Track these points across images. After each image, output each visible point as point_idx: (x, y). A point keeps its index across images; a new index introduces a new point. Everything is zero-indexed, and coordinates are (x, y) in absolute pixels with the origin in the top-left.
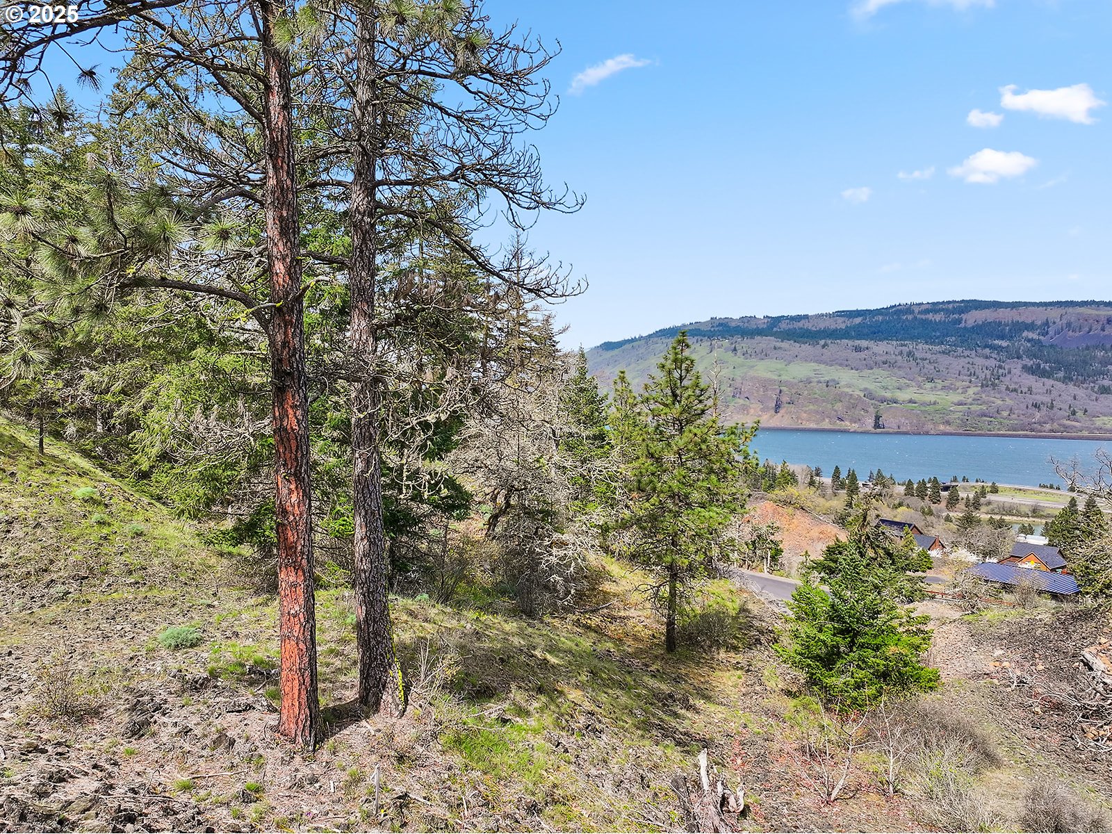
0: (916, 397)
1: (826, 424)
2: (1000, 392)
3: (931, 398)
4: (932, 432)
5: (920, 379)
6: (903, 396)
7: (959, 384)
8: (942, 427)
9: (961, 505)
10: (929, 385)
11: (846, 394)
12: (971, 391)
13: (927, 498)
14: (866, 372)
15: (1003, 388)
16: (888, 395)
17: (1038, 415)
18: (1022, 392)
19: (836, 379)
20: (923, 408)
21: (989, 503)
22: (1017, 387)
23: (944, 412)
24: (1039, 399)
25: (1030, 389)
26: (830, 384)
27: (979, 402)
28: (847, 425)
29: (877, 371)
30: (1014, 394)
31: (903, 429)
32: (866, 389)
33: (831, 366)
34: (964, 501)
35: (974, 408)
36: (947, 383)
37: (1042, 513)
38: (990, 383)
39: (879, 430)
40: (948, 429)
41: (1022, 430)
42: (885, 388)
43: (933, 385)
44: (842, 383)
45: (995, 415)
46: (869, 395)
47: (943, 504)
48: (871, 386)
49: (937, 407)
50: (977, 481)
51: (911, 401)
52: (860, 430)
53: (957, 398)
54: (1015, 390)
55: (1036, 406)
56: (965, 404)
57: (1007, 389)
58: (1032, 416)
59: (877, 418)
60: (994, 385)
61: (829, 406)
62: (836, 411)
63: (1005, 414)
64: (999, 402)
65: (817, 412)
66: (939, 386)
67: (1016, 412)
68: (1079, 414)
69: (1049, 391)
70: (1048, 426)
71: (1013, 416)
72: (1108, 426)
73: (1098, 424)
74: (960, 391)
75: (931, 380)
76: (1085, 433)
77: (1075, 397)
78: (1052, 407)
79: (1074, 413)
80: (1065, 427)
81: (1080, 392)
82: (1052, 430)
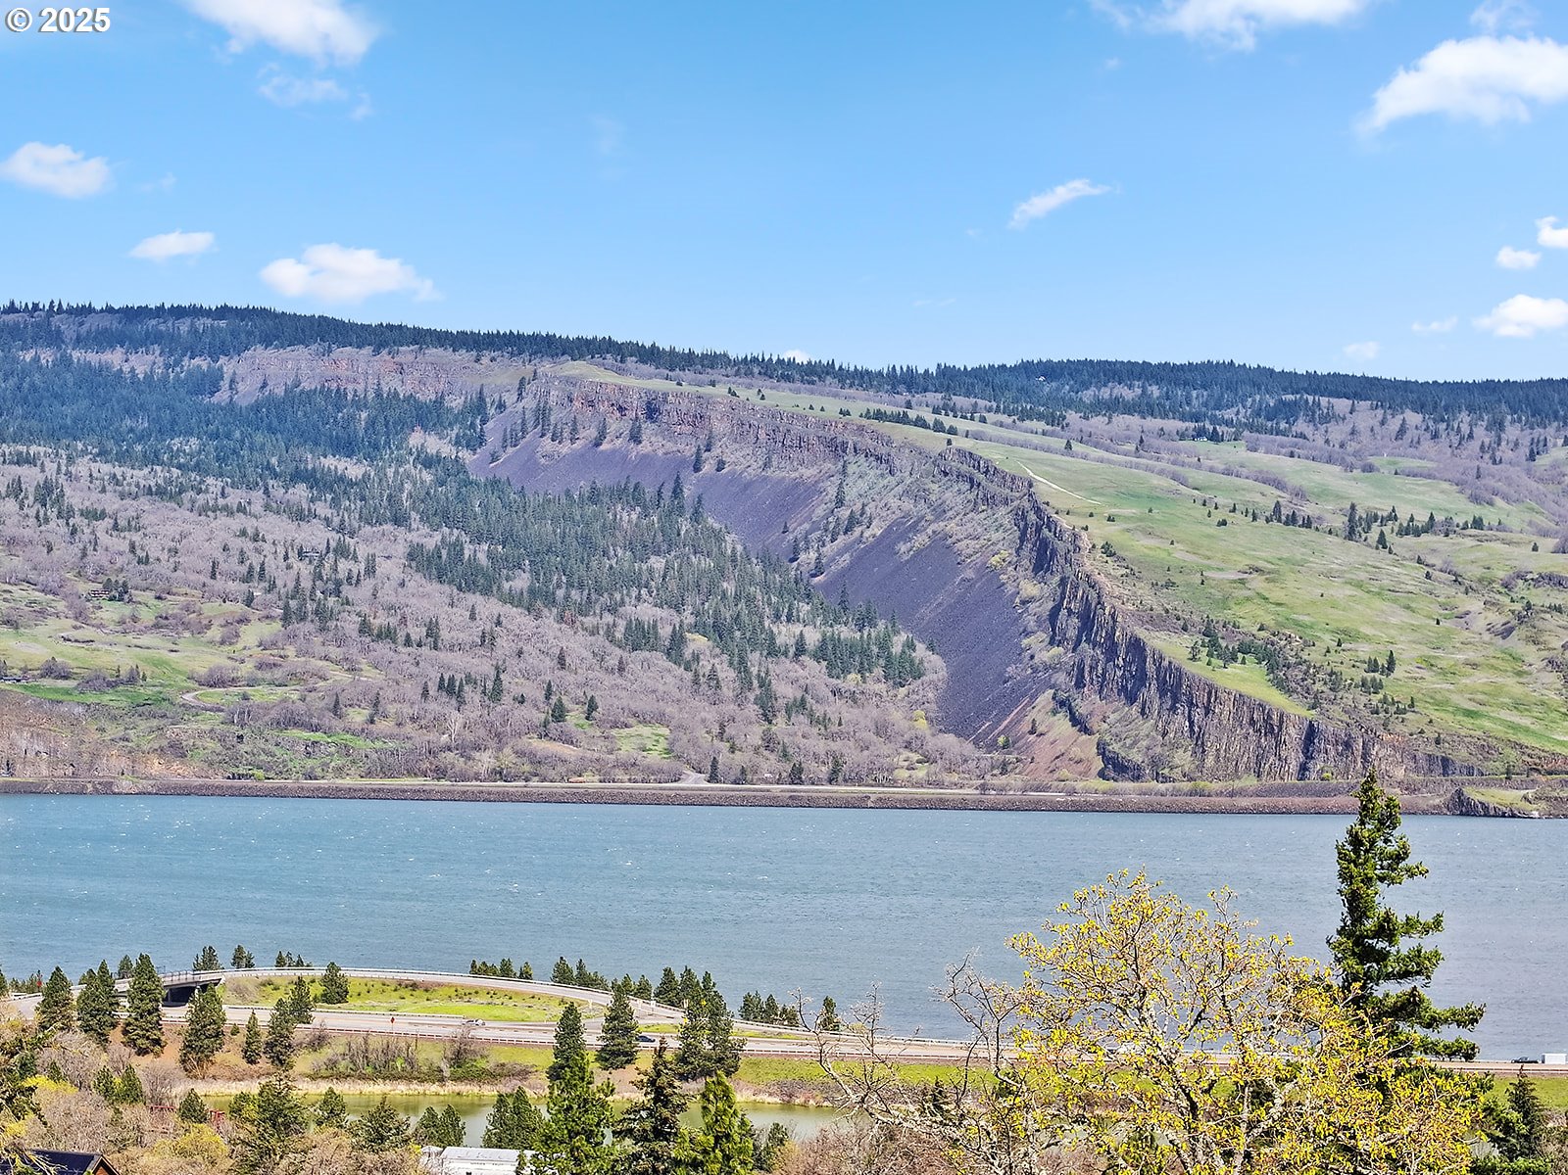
0: (68, 654)
2: (341, 641)
3: (117, 657)
4: (124, 785)
5: (83, 588)
6: (25, 650)
7: (213, 608)
8: (156, 767)
9: (230, 1055)
10: (111, 612)
12: (252, 635)
13: (116, 1036)
15: (350, 624)
17: (456, 720)
18: (408, 642)
20: (93, 697)
21: (319, 1041)
22: (393, 621)
23: (163, 709)
24: (460, 663)
25: (432, 630)
27: (278, 674)
30: (382, 649)
31: (26, 776)
34: (241, 1038)
35: (261, 695)
36: (172, 606)
37: (482, 1064)
38: (310, 606)
40: (181, 772)
41: (411, 773)
43: (126, 610)
45: (328, 720)
47: (172, 1053)
49: (142, 692)
50: (280, 963)
51: (51, 670)
53: (205, 658)
54: (387, 634)
55: (450, 688)
56: (234, 682)
57: (364, 628)
58: (440, 723)
60: (323, 615)
63: (357, 716)
64: (339, 676)
66: (147, 616)
67: (392, 709)
68: (575, 717)
69: (487, 640)
70: (485, 760)
71: (383, 726)
72: (654, 757)
73: (627, 749)
74: (215, 633)
75: (120, 593)
76: (591, 782)
77: (561, 661)
78: (496, 694)
79: (559, 714)
80: (536, 761)
81: (577, 644)
82: (498, 774)
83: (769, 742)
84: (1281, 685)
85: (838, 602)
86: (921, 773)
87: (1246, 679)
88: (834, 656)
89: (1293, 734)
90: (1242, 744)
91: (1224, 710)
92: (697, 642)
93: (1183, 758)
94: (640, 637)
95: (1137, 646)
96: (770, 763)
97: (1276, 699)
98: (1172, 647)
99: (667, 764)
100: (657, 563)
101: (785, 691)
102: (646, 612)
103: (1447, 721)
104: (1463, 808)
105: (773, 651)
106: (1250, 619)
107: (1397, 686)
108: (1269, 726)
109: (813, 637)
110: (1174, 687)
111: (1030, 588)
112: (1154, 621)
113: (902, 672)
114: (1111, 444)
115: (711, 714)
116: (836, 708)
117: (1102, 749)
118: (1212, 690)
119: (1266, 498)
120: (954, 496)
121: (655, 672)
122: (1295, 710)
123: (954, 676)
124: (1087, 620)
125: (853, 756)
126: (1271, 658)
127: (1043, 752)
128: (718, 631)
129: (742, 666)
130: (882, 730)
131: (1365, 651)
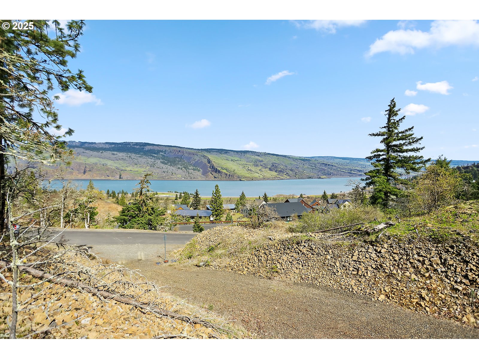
0: (132, 169)
1: (103, 178)
2: (155, 168)
3: (136, 170)
4: (137, 179)
5: (133, 164)
6: (128, 169)
7: (144, 166)
8: (140, 178)
10: (136, 166)
11: (110, 168)
12: (147, 168)
14: (116, 161)
16: (124, 169)
19: (106, 163)
20: (134, 173)
22: (159, 167)
23: (140, 174)
24: (165, 170)
25: (162, 167)
26: (104, 165)
27: (150, 171)
28: (110, 178)
29: (120, 161)
31: (128, 179)
32: (116, 167)
33: (104, 159)
36: (141, 165)
39: (121, 179)
41: (161, 178)
42: (123, 167)
44: (108, 165)
46: (118, 168)
48: (118, 166)
49: (138, 172)
51: (130, 171)
52: (114, 179)
53: (144, 170)
54: (159, 168)
55: (164, 172)
56: (146, 171)
57: (157, 167)
58: (163, 174)
59: (120, 176)
60: (153, 166)
61: (104, 172)
62: (106, 173)
63: (157, 174)
64: (155, 171)
65: (100, 174)
66: (139, 166)
67: (159, 173)
68: (174, 174)
69: (167, 168)
70: (167, 177)
71: (158, 175)
72: (180, 177)
73: (178, 176)
74: (145, 168)
75: (136, 165)
76: (175, 179)
77: (173, 170)
78: (168, 172)
79: (173, 174)
80: (171, 177)
81: (174, 169)
82: (168, 178)
83: (189, 176)
84: (227, 172)
85: (194, 165)
86: (201, 178)
87: (225, 171)
88: (194, 170)
89: (228, 175)
90: (224, 176)
91: (223, 173)
92: (183, 168)
93: (220, 177)
94: (179, 168)
95: (216, 169)
96: (189, 178)
97: (227, 173)
98: (219, 169)
99: (181, 177)
100: (180, 163)
101: (190, 172)
102: (179, 166)
103: (239, 174)
104: (240, 180)
105: (189, 169)
106: (225, 167)
107: (236, 171)
108: (227, 175)
109: (192, 168)
110: (219, 172)
111: (208, 165)
112: (218, 167)
113: (199, 171)
114: (214, 154)
115: (184, 174)
116: (194, 173)
117: (214, 176)
118: (222, 172)
119: (225, 159)
120: (203, 158)
121: (180, 171)
122: (228, 173)
123: (203, 171)
124: (213, 167)
125: (195, 177)
126: (226, 170)
127: (210, 176)
128: (185, 168)
129: (187, 170)
130: (197, 175)
131: (233, 169)
